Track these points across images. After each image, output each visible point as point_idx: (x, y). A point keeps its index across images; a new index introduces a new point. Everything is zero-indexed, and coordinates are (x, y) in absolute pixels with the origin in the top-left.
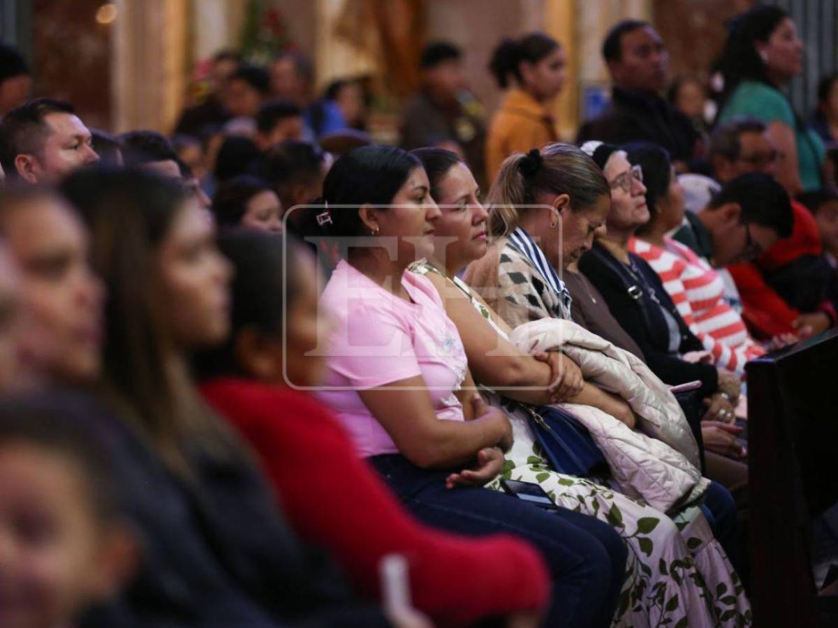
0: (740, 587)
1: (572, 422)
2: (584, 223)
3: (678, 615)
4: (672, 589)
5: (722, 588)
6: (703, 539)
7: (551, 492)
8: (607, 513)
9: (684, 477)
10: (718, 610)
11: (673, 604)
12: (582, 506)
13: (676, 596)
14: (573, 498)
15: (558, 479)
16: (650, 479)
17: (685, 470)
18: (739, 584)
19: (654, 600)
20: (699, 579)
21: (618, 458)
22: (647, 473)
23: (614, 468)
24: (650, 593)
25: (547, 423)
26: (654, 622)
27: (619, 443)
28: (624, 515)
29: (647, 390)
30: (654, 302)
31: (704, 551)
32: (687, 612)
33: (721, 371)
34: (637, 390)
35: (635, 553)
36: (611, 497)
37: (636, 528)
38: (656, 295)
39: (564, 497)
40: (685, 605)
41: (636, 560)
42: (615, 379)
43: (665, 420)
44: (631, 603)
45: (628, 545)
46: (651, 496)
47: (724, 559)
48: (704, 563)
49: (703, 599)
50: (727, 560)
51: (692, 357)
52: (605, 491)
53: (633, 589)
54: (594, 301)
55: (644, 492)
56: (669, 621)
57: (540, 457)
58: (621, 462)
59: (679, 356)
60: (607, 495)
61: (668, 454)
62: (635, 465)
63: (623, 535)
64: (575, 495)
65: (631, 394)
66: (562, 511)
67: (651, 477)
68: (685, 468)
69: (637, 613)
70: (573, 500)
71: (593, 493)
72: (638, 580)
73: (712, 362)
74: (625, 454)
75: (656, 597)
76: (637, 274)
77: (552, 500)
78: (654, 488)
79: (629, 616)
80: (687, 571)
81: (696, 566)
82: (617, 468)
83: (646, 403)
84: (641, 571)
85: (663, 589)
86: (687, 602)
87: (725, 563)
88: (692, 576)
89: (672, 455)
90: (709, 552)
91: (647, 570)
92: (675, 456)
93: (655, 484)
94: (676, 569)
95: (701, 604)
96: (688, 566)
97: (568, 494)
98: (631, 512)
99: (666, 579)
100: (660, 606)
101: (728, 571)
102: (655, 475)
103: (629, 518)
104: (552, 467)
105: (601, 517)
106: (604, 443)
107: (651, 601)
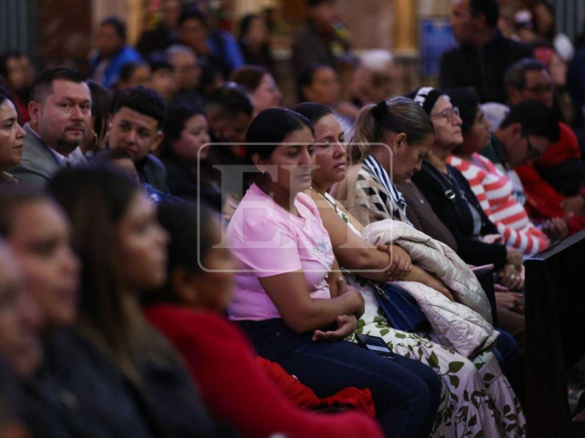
0: (519, 407)
1: (404, 294)
2: (416, 153)
3: (477, 428)
4: (472, 411)
5: (507, 409)
6: (495, 374)
7: (390, 343)
8: (428, 358)
9: (481, 332)
10: (504, 424)
11: (473, 422)
12: (411, 353)
13: (475, 416)
14: (405, 347)
15: (395, 334)
16: (458, 334)
17: (481, 327)
18: (519, 405)
19: (460, 419)
20: (491, 404)
21: (436, 319)
22: (456, 329)
23: (433, 326)
24: (457, 413)
25: (387, 294)
26: (460, 434)
27: (436, 309)
28: (440, 360)
29: (455, 270)
30: (464, 200)
31: (496, 382)
32: (483, 427)
33: (509, 249)
34: (447, 270)
35: (447, 386)
36: (431, 347)
37: (447, 369)
38: (465, 195)
39: (399, 346)
40: (481, 423)
41: (447, 390)
42: (433, 263)
43: (467, 291)
44: (443, 420)
45: (442, 380)
46: (458, 346)
47: (509, 388)
48: (495, 392)
49: (493, 418)
50: (511, 389)
51: (489, 239)
52: (427, 343)
53: (444, 411)
54: (422, 201)
55: (453, 342)
56: (470, 433)
57: (382, 317)
58: (438, 322)
59: (480, 239)
60: (428, 345)
61: (470, 314)
62: (447, 324)
63: (439, 373)
64: (406, 345)
65: (444, 273)
66: (397, 357)
67: (458, 332)
68: (482, 325)
69: (448, 427)
70: (404, 348)
71: (419, 344)
72: (449, 404)
73: (503, 242)
74: (441, 316)
75: (461, 416)
76: (452, 180)
77: (390, 349)
78: (460, 340)
79: (442, 429)
80: (483, 398)
81: (489, 395)
82: (435, 325)
83: (454, 279)
84: (451, 399)
85: (466, 411)
86: (483, 420)
87: (509, 391)
88: (486, 402)
89: (473, 315)
90: (499, 384)
91: (455, 397)
92: (475, 316)
93: (461, 337)
94: (475, 397)
95: (492, 421)
96: (484, 395)
97: (401, 344)
98: (445, 358)
99: (469, 404)
100: (464, 423)
101: (512, 397)
102: (461, 331)
103: (443, 362)
104: (390, 325)
105: (424, 361)
106: (426, 308)
107: (458, 419)
